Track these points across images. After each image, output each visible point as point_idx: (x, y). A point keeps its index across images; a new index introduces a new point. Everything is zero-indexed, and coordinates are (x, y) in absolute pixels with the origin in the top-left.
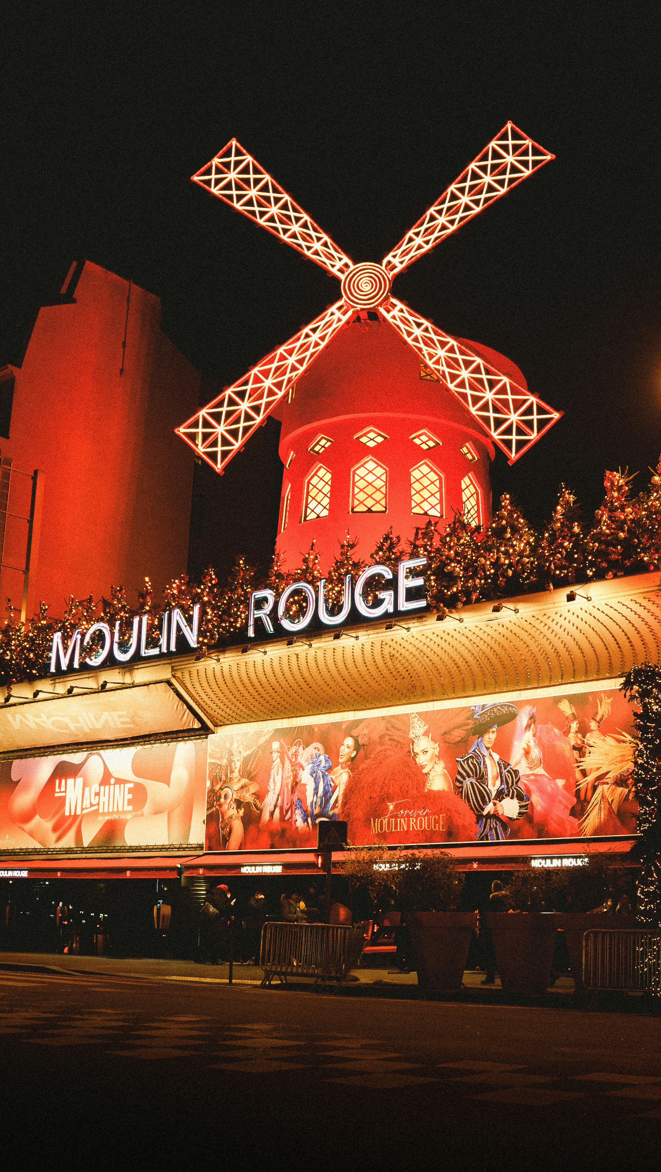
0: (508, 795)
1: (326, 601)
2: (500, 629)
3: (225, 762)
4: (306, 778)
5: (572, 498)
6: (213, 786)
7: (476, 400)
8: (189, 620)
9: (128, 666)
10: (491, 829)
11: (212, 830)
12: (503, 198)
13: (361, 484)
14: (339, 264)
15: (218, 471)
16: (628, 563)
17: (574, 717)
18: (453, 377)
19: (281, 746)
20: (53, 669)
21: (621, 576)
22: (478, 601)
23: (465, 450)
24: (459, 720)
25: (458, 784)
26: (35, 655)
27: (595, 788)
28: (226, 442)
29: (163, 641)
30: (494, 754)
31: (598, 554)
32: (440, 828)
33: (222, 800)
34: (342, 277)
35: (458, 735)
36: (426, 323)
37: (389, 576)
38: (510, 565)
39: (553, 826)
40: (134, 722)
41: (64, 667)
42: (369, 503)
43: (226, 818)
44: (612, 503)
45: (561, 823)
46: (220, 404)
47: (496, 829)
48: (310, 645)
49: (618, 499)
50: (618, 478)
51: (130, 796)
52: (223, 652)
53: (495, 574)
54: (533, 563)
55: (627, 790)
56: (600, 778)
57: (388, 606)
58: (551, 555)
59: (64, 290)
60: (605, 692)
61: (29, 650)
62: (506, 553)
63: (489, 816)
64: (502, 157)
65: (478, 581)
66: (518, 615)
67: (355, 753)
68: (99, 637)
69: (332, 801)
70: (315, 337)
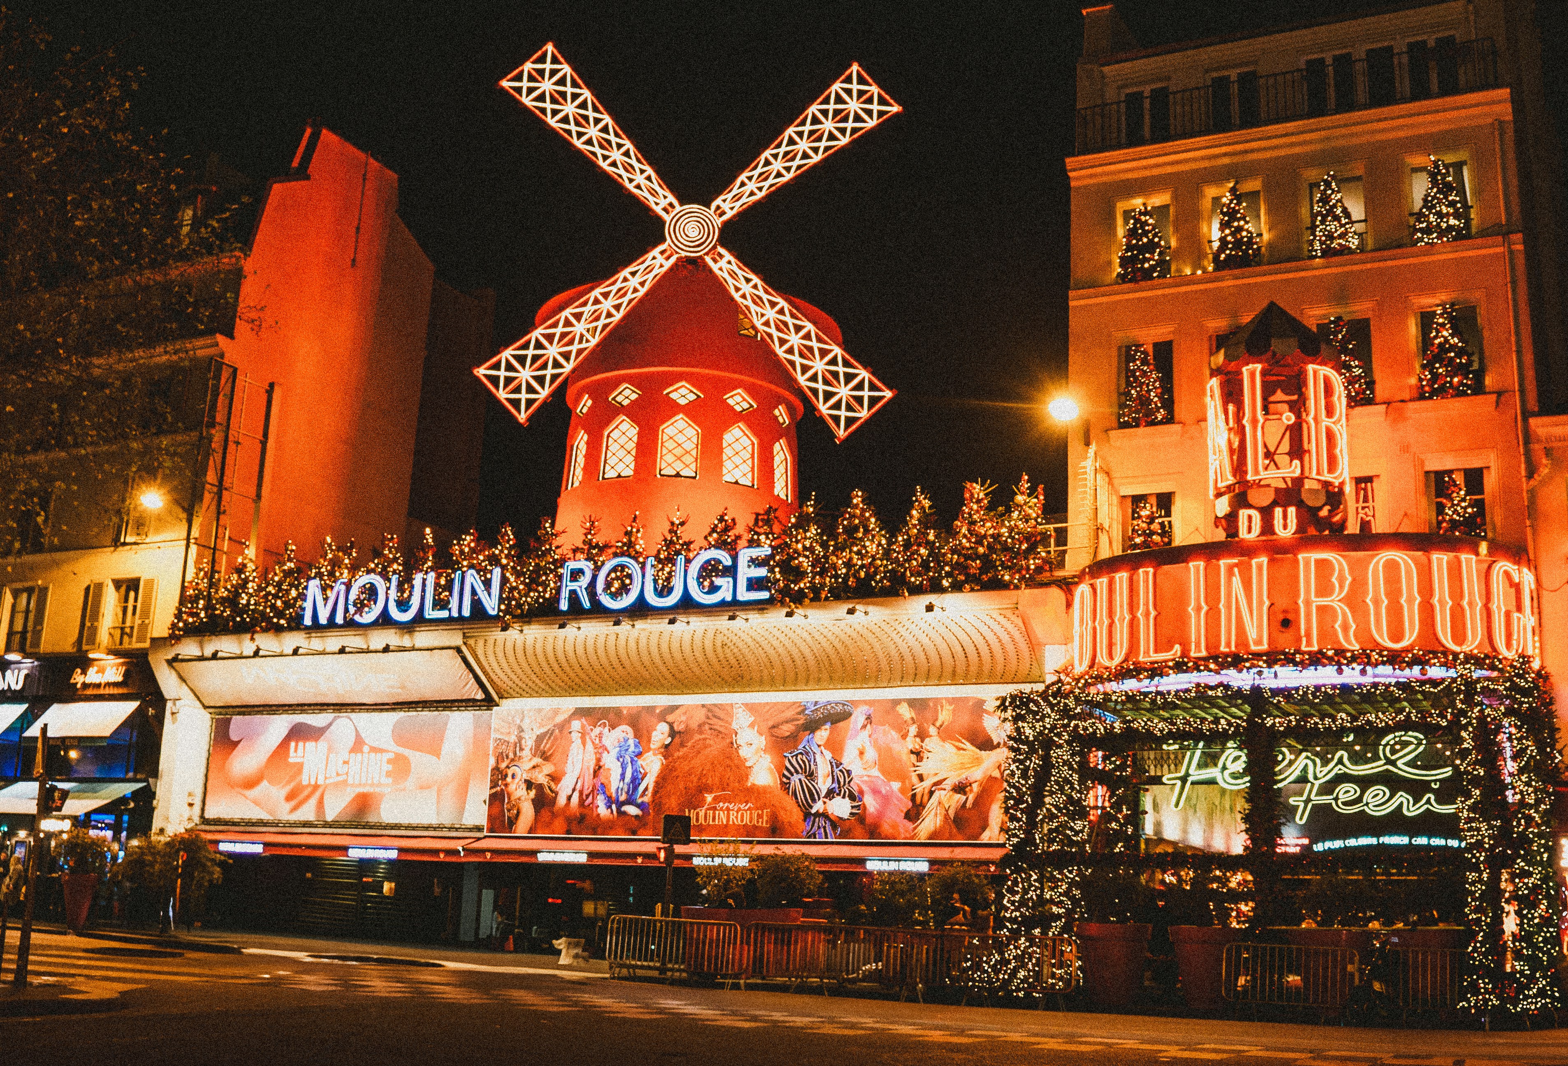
0: (839, 794)
1: (655, 581)
2: (849, 631)
3: (513, 739)
4: (611, 763)
5: (927, 503)
6: (497, 763)
7: (805, 369)
8: (487, 584)
9: (408, 627)
10: (819, 827)
11: (496, 810)
12: (843, 149)
13: (670, 445)
14: (664, 203)
15: (522, 421)
16: (985, 577)
17: (914, 721)
18: (782, 342)
19: (583, 726)
20: (308, 621)
21: (978, 590)
22: (827, 599)
23: (776, 412)
24: (789, 714)
25: (784, 780)
26: (283, 602)
27: (931, 793)
28: (530, 389)
29: (454, 604)
30: (824, 751)
31: (956, 566)
32: (764, 823)
33: (509, 779)
34: (667, 218)
35: (787, 729)
36: (756, 280)
37: (728, 562)
38: (862, 566)
39: (886, 828)
40: (403, 687)
41: (323, 620)
42: (678, 466)
43: (512, 798)
44: (970, 515)
45: (894, 826)
46: (526, 346)
47: (825, 828)
48: (633, 626)
49: (977, 511)
50: (977, 490)
51: (390, 767)
52: (529, 623)
53: (846, 574)
54: (886, 566)
55: (964, 798)
56: (936, 784)
57: (725, 594)
58: (905, 561)
59: (295, 164)
60: (947, 699)
61: (276, 596)
62: (858, 553)
63: (817, 814)
64: (844, 102)
65: (828, 579)
66: (868, 617)
67: (669, 739)
68: (371, 592)
69: (641, 788)
70: (634, 282)
